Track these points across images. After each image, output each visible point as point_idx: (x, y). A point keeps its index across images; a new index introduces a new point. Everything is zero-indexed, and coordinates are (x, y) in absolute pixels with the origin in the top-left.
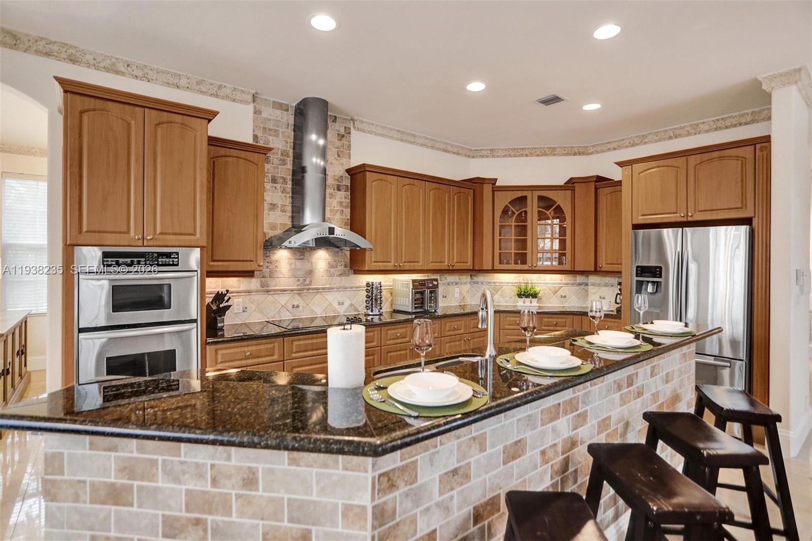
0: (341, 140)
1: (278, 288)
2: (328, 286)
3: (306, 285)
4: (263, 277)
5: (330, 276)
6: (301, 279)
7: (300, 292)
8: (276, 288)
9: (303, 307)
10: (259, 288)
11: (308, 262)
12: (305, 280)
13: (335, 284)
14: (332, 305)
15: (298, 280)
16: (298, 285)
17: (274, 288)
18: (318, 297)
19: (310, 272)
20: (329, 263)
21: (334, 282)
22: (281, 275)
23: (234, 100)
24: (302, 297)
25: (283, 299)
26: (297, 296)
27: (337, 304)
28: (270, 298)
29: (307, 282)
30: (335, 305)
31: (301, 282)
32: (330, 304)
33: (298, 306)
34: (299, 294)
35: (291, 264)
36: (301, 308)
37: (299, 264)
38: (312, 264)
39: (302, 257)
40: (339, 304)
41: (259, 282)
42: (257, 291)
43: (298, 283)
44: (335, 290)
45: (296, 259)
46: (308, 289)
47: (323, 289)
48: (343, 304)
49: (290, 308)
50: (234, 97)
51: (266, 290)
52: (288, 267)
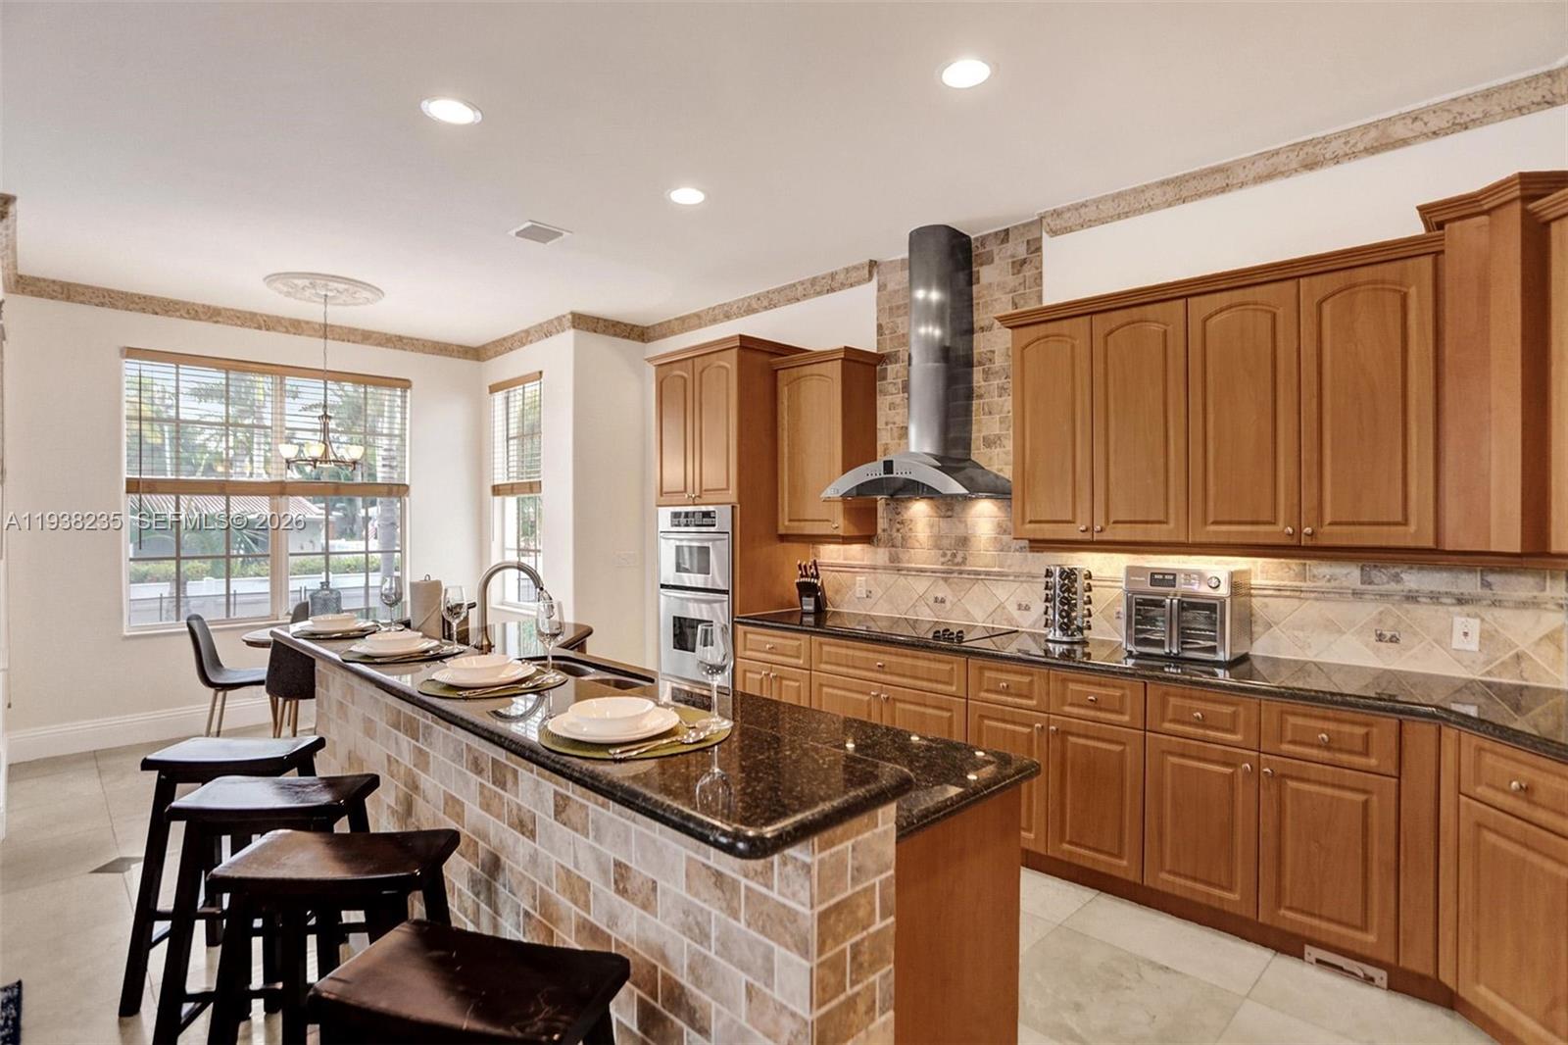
0: (1019, 272)
1: (913, 565)
2: (996, 569)
3: (958, 564)
4: (893, 546)
5: (1002, 550)
6: (949, 553)
7: (946, 576)
8: (910, 565)
9: (953, 605)
10: (888, 564)
11: (960, 521)
12: (954, 555)
13: (1010, 566)
14: (1004, 608)
15: (944, 555)
16: (943, 564)
17: (907, 565)
18: (978, 588)
19: (964, 541)
20: (999, 525)
21: (1009, 562)
22: (917, 545)
23: (851, 286)
24: (949, 585)
25: (921, 585)
26: (941, 582)
27: (1016, 607)
28: (902, 581)
29: (959, 559)
30: (1012, 609)
31: (949, 557)
32: (1002, 606)
33: (943, 601)
34: (946, 580)
35: (932, 526)
36: (948, 605)
37: (943, 523)
38: (966, 525)
39: (949, 513)
40: (1020, 607)
41: (887, 554)
42: (885, 568)
43: (942, 560)
44: (1011, 578)
45: (940, 517)
46: (961, 573)
47: (988, 574)
48: (1027, 608)
49: (931, 601)
50: (849, 282)
51: (896, 567)
52: (928, 530)
